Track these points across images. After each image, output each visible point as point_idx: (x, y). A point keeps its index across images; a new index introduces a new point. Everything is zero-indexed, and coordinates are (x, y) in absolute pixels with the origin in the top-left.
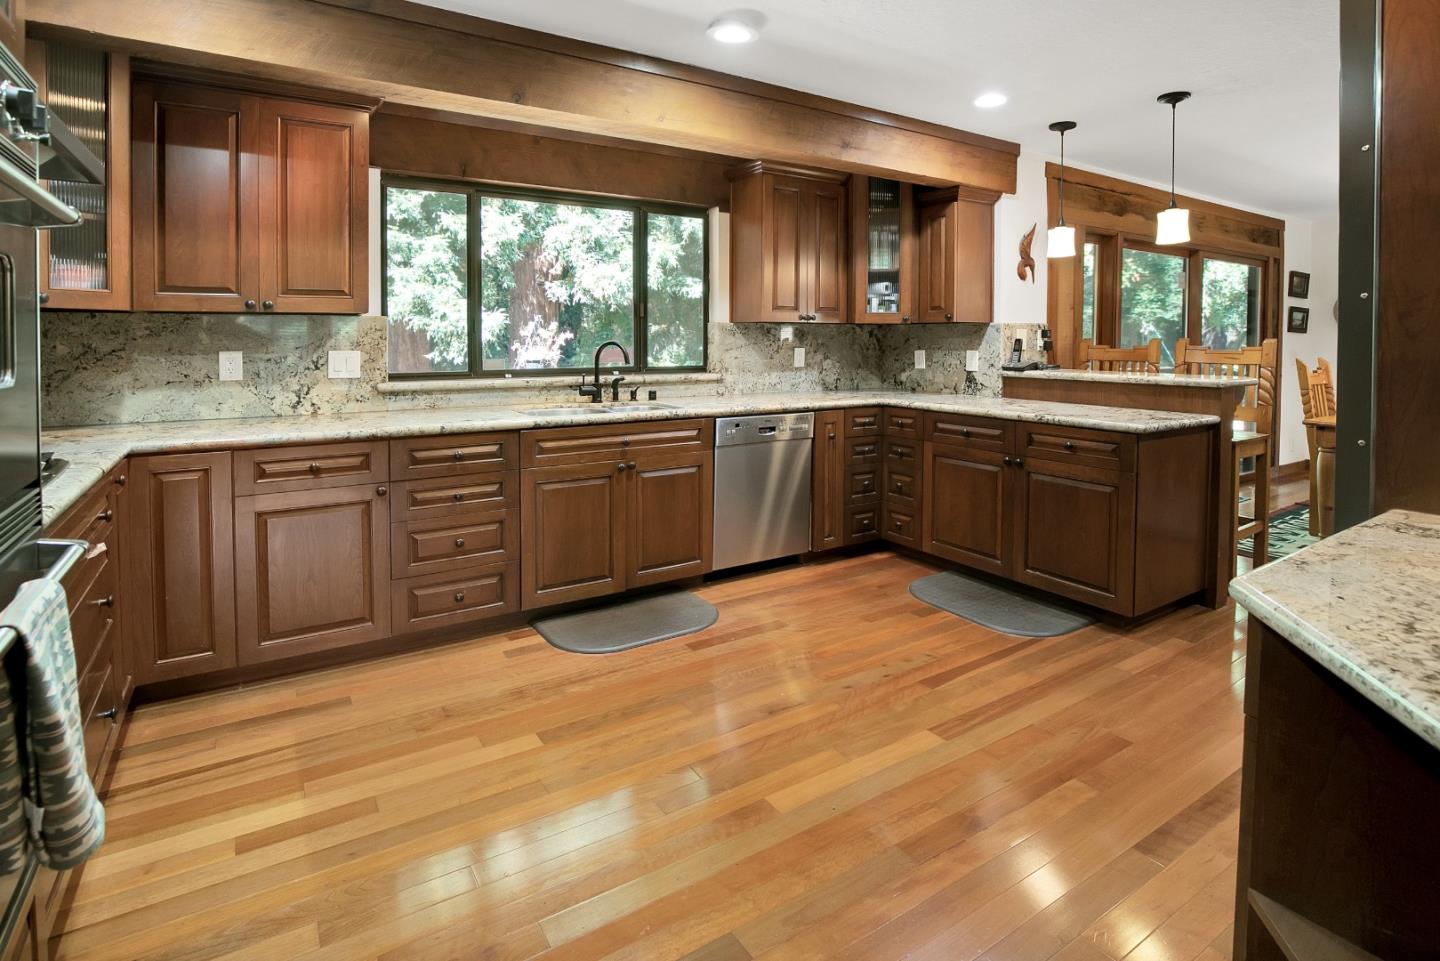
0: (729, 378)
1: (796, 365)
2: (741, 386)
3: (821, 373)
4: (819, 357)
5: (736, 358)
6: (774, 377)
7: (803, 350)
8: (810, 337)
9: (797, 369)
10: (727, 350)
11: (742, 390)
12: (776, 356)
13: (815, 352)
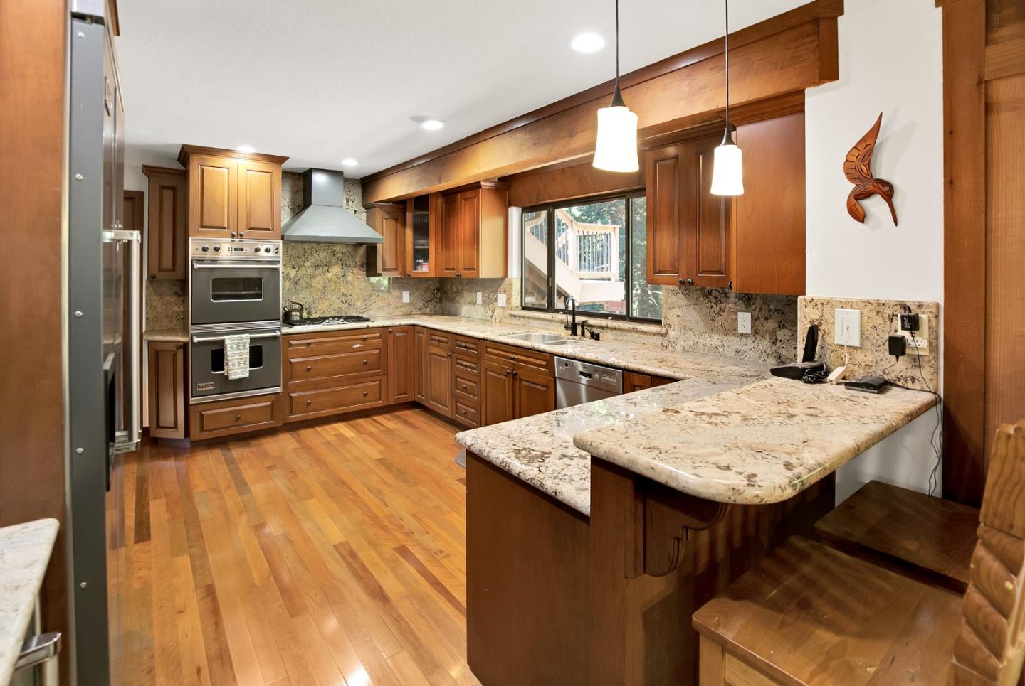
0: (672, 333)
1: (740, 330)
2: (682, 343)
3: (774, 343)
4: (771, 325)
5: (678, 316)
6: (716, 339)
7: (748, 315)
8: (759, 301)
9: (742, 335)
10: (670, 308)
11: (684, 347)
12: (718, 319)
13: (766, 319)
